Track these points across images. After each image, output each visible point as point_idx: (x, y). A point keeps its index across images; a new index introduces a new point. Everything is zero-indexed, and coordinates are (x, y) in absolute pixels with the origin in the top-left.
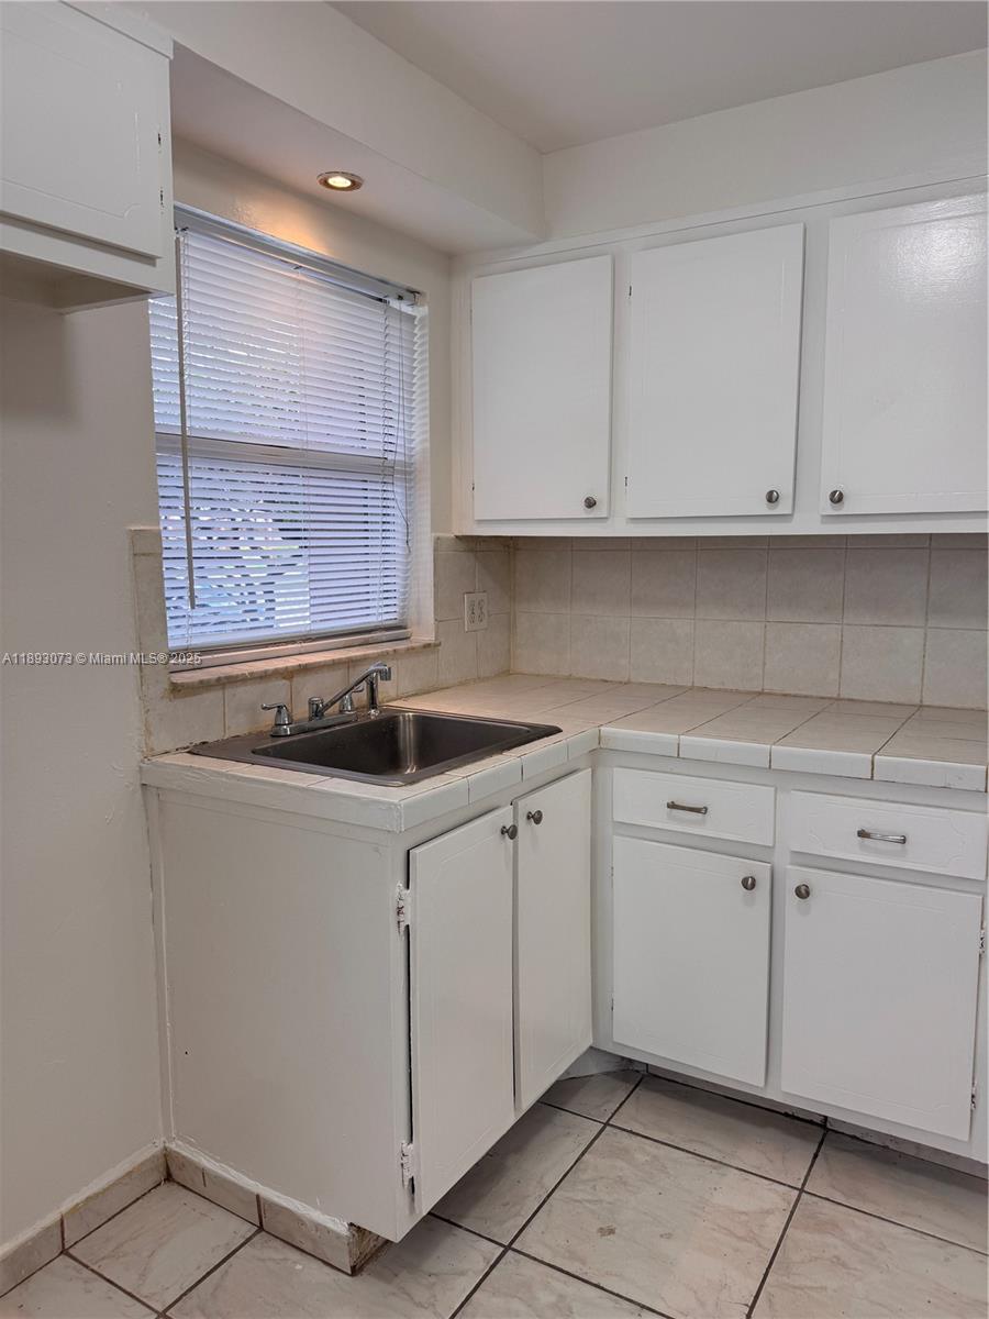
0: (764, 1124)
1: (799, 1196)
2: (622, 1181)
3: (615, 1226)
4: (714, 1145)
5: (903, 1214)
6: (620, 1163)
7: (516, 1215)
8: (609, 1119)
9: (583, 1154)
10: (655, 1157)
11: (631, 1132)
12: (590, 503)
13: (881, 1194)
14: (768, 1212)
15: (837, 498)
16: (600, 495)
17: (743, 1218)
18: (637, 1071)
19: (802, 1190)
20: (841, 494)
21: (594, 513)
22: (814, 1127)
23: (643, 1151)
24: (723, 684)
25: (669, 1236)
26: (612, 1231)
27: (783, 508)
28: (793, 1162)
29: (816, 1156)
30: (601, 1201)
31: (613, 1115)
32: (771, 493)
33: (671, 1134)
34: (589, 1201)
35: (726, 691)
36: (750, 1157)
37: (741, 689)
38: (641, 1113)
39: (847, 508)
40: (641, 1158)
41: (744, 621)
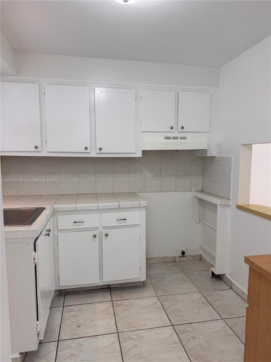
0: (98, 292)
1: (112, 302)
2: (75, 316)
3: (80, 325)
4: (90, 300)
5: (131, 297)
6: (72, 313)
7: (55, 334)
8: (64, 305)
9: (62, 314)
10: (79, 308)
11: (70, 305)
12: (36, 147)
13: (126, 295)
14: (109, 307)
15: (101, 149)
16: (39, 145)
17: (105, 310)
18: (63, 293)
19: (112, 301)
20: (101, 148)
21: (37, 150)
22: (107, 289)
23: (76, 308)
24: (68, 193)
25: (92, 321)
26: (80, 326)
27: (88, 151)
28: (107, 297)
29: (111, 294)
30: (73, 322)
31: (64, 304)
32: (86, 147)
33: (79, 302)
34: (71, 323)
35: (69, 194)
36: (99, 299)
37: (73, 194)
38: (69, 301)
39: (102, 151)
40: (76, 309)
41: (73, 177)
